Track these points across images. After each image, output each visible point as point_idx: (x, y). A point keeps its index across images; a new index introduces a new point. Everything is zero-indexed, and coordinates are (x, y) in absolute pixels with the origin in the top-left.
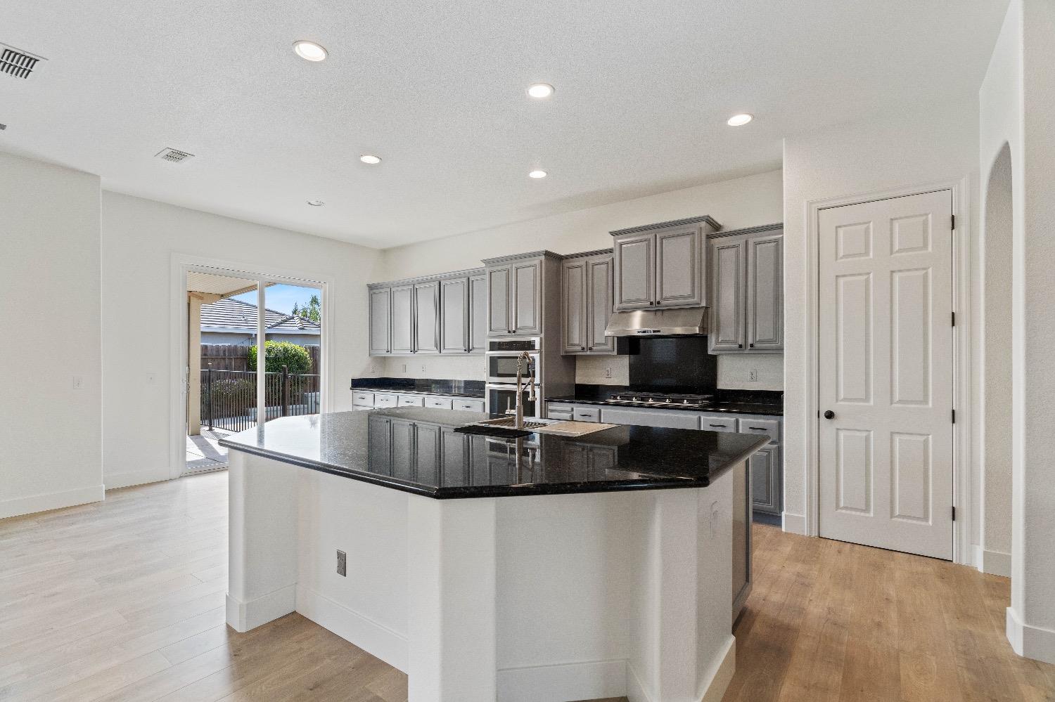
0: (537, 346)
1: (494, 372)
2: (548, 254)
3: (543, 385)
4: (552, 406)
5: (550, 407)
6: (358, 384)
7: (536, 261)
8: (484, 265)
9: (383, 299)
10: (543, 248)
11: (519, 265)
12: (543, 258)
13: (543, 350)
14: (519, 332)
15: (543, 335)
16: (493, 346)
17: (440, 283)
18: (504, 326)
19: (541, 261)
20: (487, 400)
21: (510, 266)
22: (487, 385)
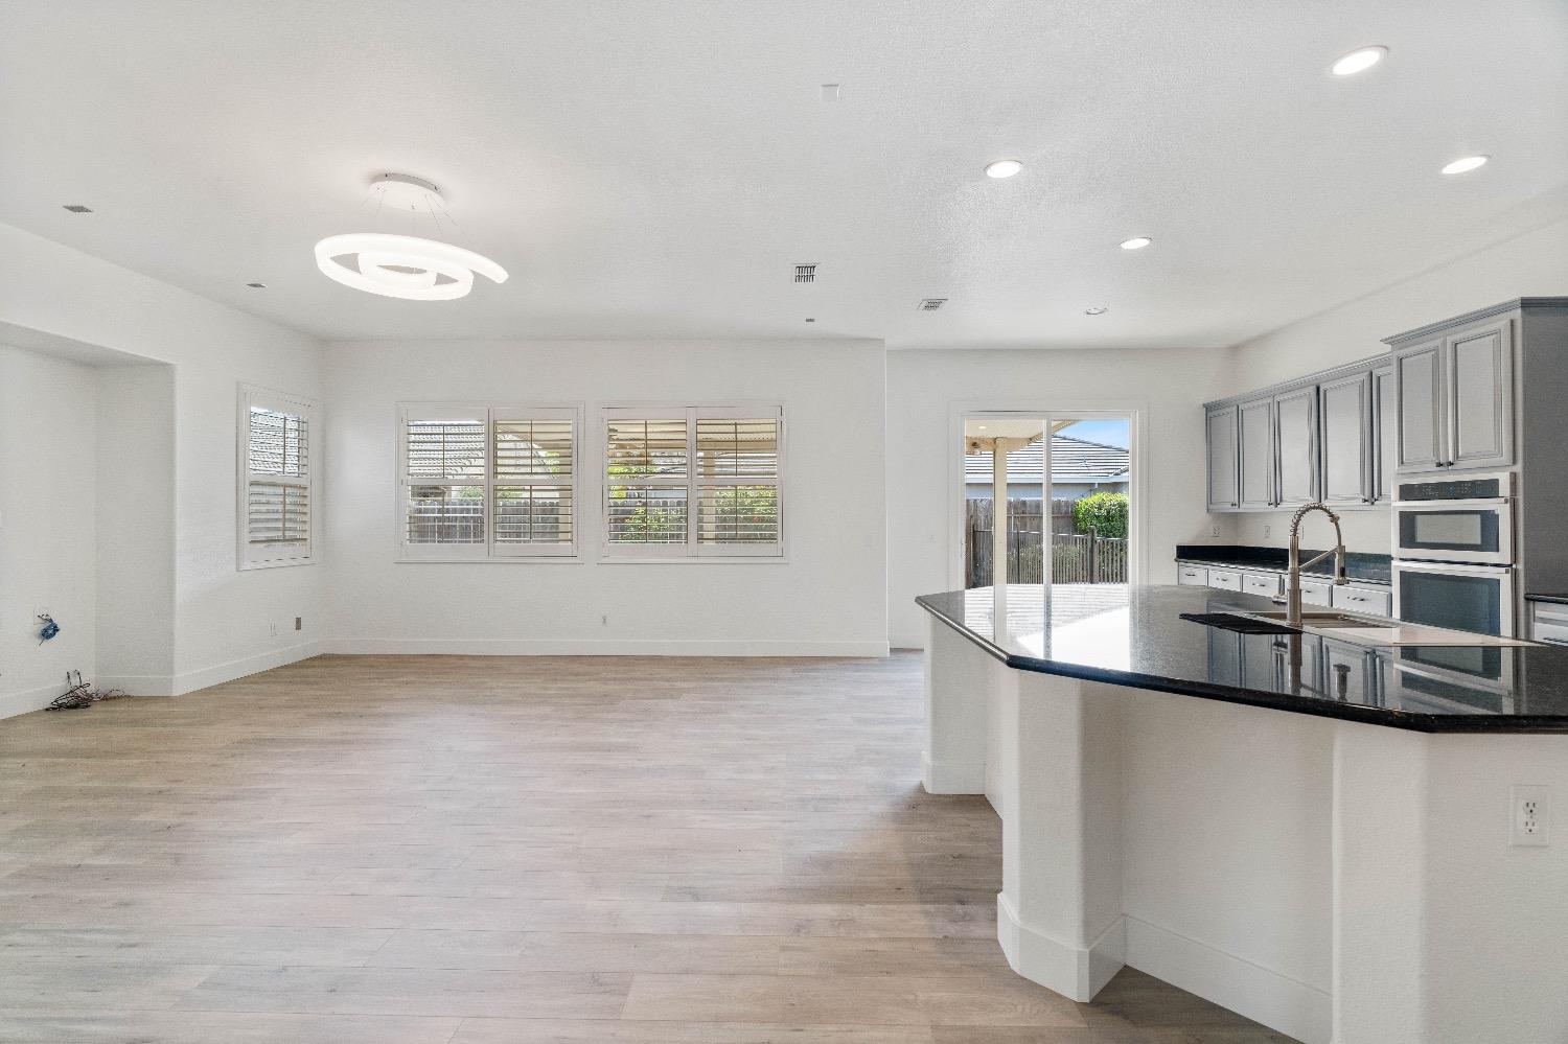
0: (1504, 489)
1: (1408, 538)
2: (1527, 304)
3: (1520, 567)
4: (1541, 611)
5: (1539, 613)
6: (1187, 553)
7: (1501, 323)
8: (1389, 348)
9: (1226, 424)
10: (1516, 295)
11: (1457, 337)
12: (1517, 314)
13: (1520, 497)
14: (1460, 465)
15: (1519, 468)
16: (1407, 492)
17: (1318, 389)
18: (1428, 453)
19: (1512, 322)
20: (1396, 588)
21: (1438, 342)
22: (1394, 563)
